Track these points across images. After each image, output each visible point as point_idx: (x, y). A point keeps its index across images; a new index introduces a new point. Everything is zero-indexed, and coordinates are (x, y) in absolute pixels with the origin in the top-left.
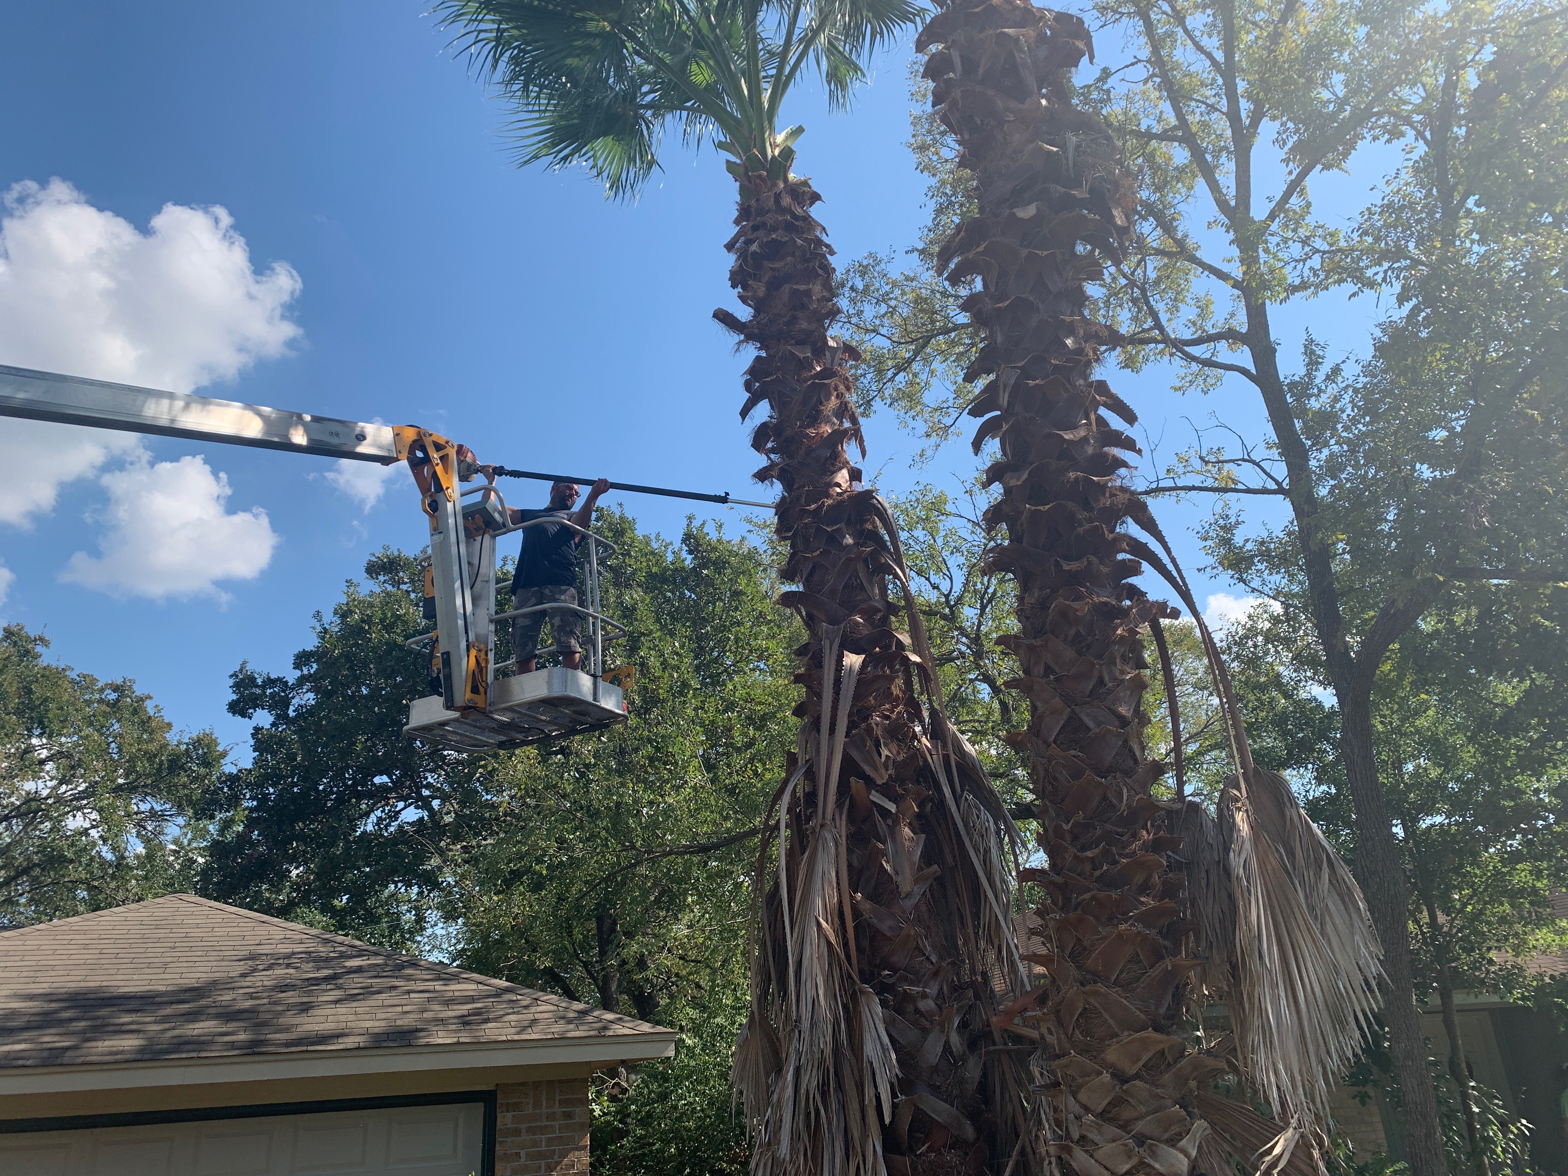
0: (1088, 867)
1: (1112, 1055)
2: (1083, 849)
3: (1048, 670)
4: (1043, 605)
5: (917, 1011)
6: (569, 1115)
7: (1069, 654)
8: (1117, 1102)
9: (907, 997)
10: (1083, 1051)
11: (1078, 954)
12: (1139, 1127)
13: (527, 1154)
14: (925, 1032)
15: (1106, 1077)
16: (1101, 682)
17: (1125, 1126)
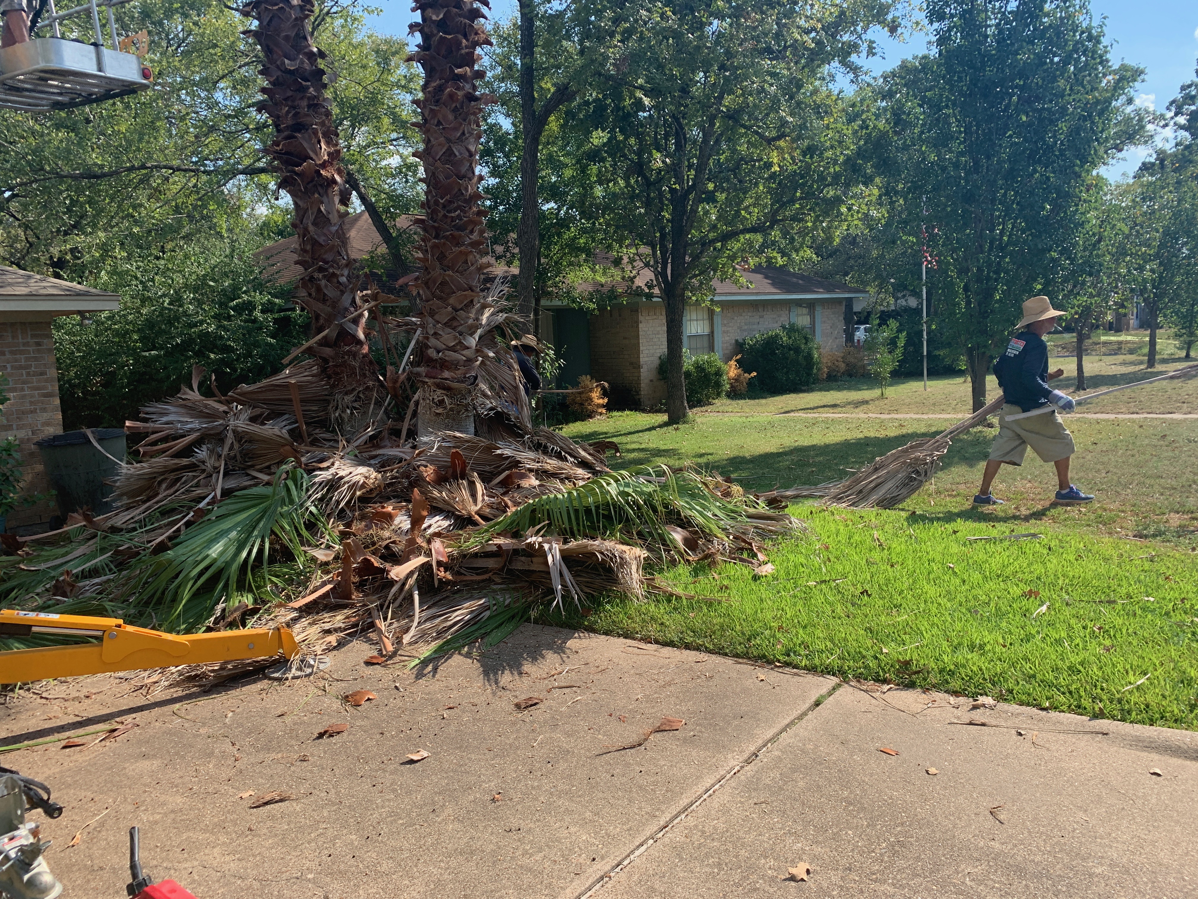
0: (449, 221)
1: (451, 301)
2: (449, 212)
3: (439, 123)
4: (440, 89)
5: (338, 282)
6: (38, 344)
7: (451, 117)
8: (454, 319)
9: (334, 275)
10: (440, 298)
11: (442, 258)
12: (460, 328)
13: (12, 367)
14: (343, 292)
15: (450, 309)
16: (463, 134)
17: (454, 329)
